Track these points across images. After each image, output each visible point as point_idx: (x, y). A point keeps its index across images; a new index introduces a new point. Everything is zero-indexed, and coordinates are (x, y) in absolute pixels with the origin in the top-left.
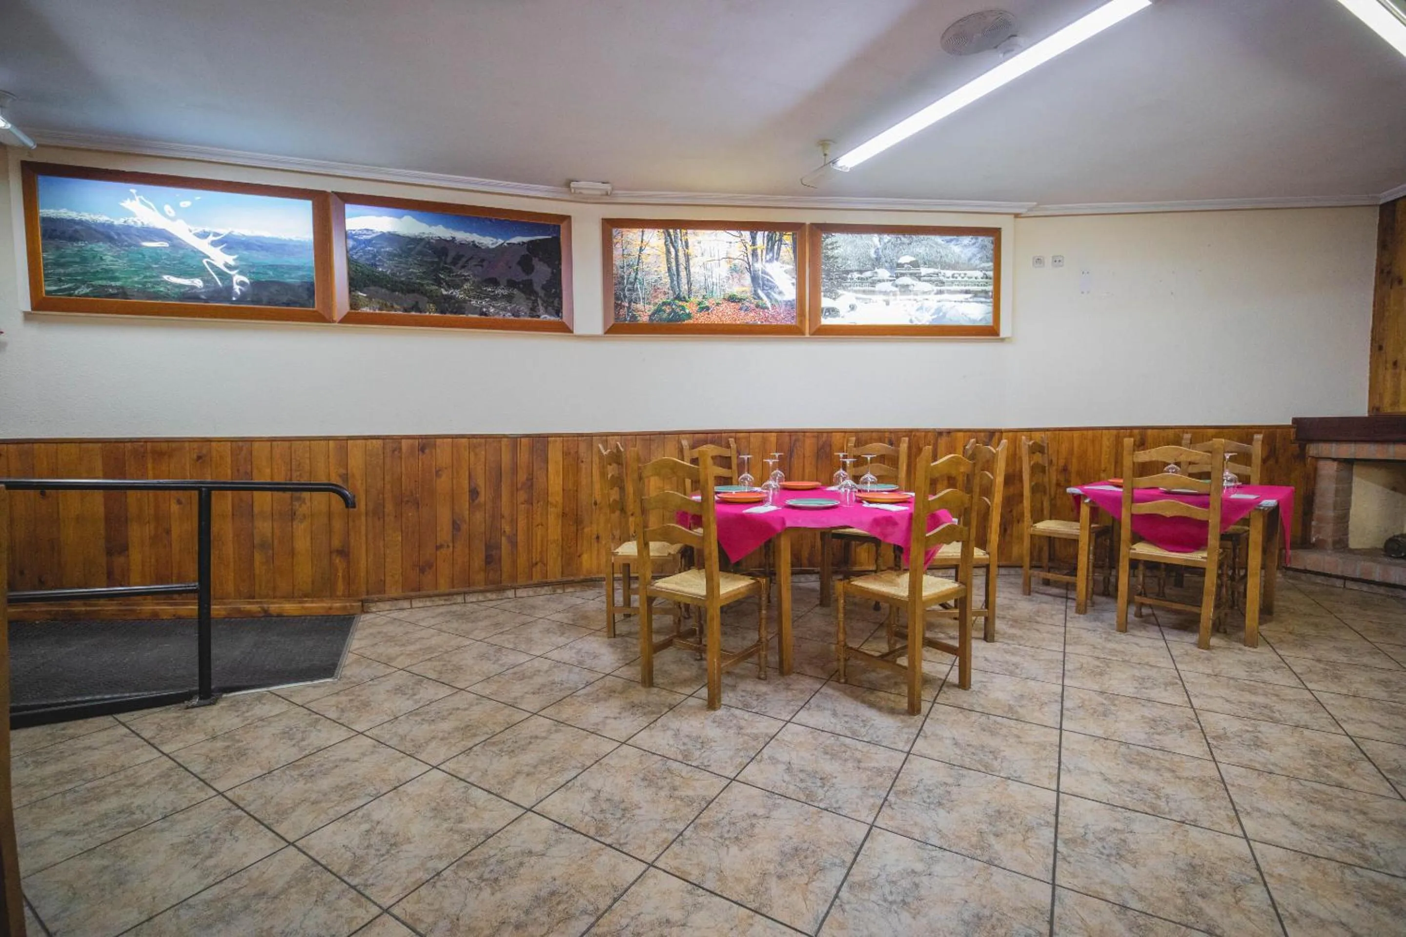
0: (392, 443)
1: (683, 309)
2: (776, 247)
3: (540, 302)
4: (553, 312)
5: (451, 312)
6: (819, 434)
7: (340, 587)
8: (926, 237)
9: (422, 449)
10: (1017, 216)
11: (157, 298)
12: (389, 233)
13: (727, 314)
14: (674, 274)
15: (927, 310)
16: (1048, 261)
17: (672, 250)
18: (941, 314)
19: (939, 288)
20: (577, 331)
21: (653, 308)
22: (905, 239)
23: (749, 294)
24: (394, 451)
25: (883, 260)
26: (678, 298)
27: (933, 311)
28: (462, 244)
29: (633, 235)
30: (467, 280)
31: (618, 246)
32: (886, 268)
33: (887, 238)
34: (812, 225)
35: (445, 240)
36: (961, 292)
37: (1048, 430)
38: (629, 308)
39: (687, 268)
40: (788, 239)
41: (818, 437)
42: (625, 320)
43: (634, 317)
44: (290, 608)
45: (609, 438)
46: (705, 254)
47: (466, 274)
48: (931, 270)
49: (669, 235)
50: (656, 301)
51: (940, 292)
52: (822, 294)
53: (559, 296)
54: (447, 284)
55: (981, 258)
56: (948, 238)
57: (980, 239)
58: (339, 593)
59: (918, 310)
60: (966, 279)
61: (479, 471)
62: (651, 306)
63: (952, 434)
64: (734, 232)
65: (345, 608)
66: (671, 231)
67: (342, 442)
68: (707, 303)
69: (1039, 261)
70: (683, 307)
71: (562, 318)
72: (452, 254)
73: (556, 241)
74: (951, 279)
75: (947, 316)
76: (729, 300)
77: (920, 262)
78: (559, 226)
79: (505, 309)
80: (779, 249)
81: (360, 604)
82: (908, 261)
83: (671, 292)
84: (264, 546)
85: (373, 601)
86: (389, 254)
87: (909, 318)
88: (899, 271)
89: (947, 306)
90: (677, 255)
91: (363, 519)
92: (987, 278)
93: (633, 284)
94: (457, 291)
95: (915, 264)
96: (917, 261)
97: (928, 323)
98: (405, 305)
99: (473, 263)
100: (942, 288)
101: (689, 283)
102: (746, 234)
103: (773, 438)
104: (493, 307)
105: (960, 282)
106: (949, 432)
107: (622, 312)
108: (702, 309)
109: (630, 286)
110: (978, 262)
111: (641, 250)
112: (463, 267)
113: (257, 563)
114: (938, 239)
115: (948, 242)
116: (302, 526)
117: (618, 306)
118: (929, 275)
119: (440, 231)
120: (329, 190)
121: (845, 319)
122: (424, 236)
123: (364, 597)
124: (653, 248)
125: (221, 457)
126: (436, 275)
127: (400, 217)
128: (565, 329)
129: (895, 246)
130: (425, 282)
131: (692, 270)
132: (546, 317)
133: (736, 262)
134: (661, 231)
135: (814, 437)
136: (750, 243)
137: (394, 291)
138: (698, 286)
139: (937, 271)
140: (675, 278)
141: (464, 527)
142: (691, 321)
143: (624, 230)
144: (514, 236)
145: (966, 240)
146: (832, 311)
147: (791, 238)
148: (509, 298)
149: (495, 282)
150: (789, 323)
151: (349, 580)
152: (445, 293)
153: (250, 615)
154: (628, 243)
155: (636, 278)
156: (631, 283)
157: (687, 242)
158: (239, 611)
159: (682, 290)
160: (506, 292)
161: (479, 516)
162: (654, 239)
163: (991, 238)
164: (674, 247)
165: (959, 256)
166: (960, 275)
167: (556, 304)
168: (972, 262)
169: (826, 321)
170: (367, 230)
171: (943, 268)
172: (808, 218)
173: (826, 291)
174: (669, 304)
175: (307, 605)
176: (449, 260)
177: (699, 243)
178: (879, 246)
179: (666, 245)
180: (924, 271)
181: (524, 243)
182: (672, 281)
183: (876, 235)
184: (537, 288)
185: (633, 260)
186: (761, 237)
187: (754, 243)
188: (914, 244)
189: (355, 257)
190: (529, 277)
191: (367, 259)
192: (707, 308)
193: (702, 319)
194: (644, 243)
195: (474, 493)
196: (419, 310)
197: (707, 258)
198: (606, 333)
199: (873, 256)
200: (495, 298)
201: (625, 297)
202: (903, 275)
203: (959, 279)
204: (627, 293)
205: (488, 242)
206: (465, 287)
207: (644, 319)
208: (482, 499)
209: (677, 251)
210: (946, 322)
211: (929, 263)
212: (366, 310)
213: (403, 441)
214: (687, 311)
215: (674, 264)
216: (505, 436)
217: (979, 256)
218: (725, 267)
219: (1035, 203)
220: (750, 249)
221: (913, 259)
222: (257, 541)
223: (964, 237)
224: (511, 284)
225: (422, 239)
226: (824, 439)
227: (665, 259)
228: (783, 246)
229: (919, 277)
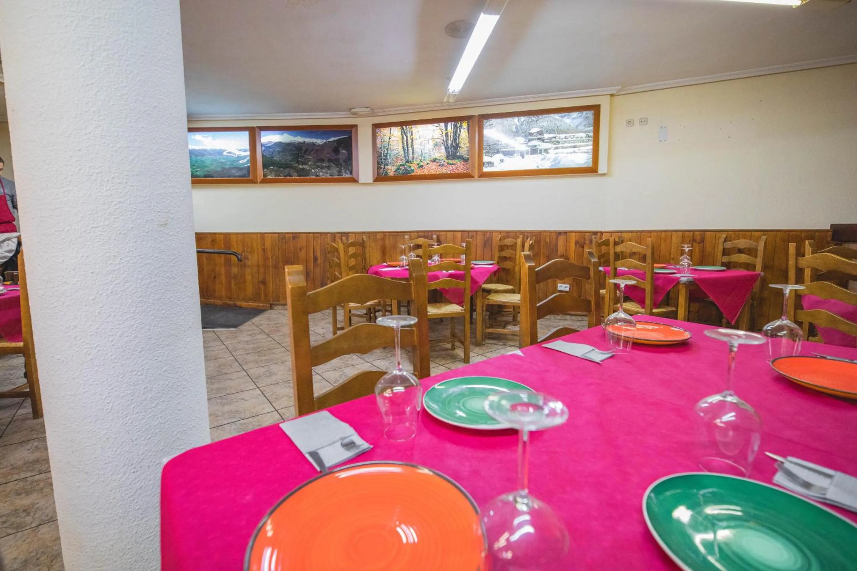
0: (282, 236)
1: (410, 167)
2: (458, 130)
3: (342, 168)
4: (349, 173)
5: (303, 176)
6: (484, 232)
7: (263, 297)
8: (547, 115)
9: (294, 238)
10: (612, 95)
11: (196, 177)
12: (278, 142)
13: (433, 169)
14: (405, 150)
15: (549, 159)
16: (637, 122)
17: (405, 137)
18: (557, 161)
19: (556, 146)
20: (361, 181)
21: (396, 168)
22: (534, 118)
23: (443, 157)
24: (282, 239)
25: (521, 132)
26: (408, 162)
27: (552, 160)
28: (308, 144)
29: (386, 131)
30: (310, 161)
31: (379, 137)
32: (522, 136)
33: (522, 119)
34: (479, 115)
35: (301, 143)
36: (571, 147)
37: (632, 232)
38: (384, 168)
39: (412, 146)
40: (465, 125)
41: (484, 235)
42: (382, 175)
43: (386, 173)
44: (243, 304)
45: (378, 234)
46: (421, 138)
47: (310, 157)
48: (551, 135)
49: (403, 129)
50: (397, 164)
51: (557, 148)
52: (484, 154)
53: (351, 164)
54: (302, 163)
55: (585, 125)
56: (563, 114)
57: (585, 113)
58: (262, 300)
59: (542, 160)
60: (574, 139)
61: (318, 249)
62: (395, 167)
63: (568, 234)
64: (436, 125)
65: (263, 306)
66: (404, 127)
67: (263, 234)
68: (422, 164)
69: (630, 123)
70: (410, 166)
71: (352, 175)
72: (304, 149)
73: (350, 138)
74: (564, 140)
75: (561, 163)
76: (433, 161)
77: (544, 131)
78: (351, 131)
79: (327, 173)
80: (460, 131)
81: (269, 305)
82: (536, 131)
83: (404, 159)
84: (235, 278)
85: (275, 305)
86: (278, 151)
87: (536, 165)
88: (530, 137)
89: (561, 156)
90: (407, 139)
91: (271, 268)
92: (589, 137)
93: (386, 156)
94: (306, 166)
95: (540, 133)
96: (542, 131)
97: (548, 168)
98: (285, 174)
99: (312, 152)
100: (558, 146)
101: (413, 153)
102: (442, 125)
103: (459, 235)
104: (322, 172)
105: (570, 141)
106: (566, 233)
107: (381, 170)
108: (419, 167)
109: (384, 157)
110: (583, 128)
111: (390, 138)
112: (309, 154)
113: (233, 285)
114: (556, 116)
115: (562, 117)
116: (248, 270)
117: (379, 168)
118: (549, 138)
119: (299, 139)
120: (255, 126)
121: (498, 168)
122: (292, 142)
123: (271, 302)
124: (395, 137)
125: (220, 241)
126: (298, 160)
127: (282, 134)
128: (354, 180)
129: (528, 123)
130: (293, 163)
131: (415, 147)
132: (346, 175)
133: (437, 140)
134: (399, 127)
135: (482, 235)
136: (445, 130)
137: (280, 168)
138: (417, 154)
139: (554, 135)
140: (406, 152)
141: (311, 275)
142: (414, 174)
143: (382, 129)
144: (331, 137)
145: (575, 115)
146: (490, 164)
147: (466, 124)
148: (329, 168)
149: (322, 160)
150: (465, 172)
151: (266, 294)
152: (301, 167)
153: (229, 305)
154: (384, 135)
155: (387, 153)
156: (385, 156)
157: (412, 132)
158: (226, 303)
159: (410, 157)
160: (327, 165)
161: (318, 270)
162: (396, 132)
163: (592, 112)
164: (406, 135)
165: (570, 125)
166: (570, 136)
167: (350, 168)
168: (579, 128)
169: (486, 169)
170: (270, 142)
171: (559, 133)
172: (476, 112)
173: (486, 153)
174: (403, 165)
175: (250, 304)
176: (303, 152)
177: (418, 132)
178: (518, 124)
179: (402, 135)
180: (546, 136)
181: (335, 141)
182: (405, 153)
183: (516, 118)
184: (341, 161)
185: (386, 144)
186: (450, 125)
187: (446, 129)
188: (540, 121)
189: (265, 154)
190: (338, 157)
191: (270, 155)
192: (422, 166)
193: (419, 172)
194: (391, 135)
195: (315, 259)
196: (291, 176)
197: (422, 139)
198: (374, 181)
199: (514, 130)
200: (322, 168)
201: (382, 163)
202: (532, 140)
203: (570, 139)
204: (383, 161)
205: (319, 141)
206: (310, 164)
207: (391, 173)
208: (319, 262)
209: (407, 137)
210: (560, 166)
211: (549, 131)
212: (269, 177)
213: (286, 235)
214: (412, 168)
215: (405, 144)
216: (329, 233)
217: (584, 123)
218: (431, 143)
219: (620, 87)
220: (444, 132)
221: (539, 130)
222: (232, 275)
223: (573, 113)
224: (330, 160)
225: (291, 143)
226: (488, 236)
227: (401, 142)
228: (462, 130)
229: (543, 140)
